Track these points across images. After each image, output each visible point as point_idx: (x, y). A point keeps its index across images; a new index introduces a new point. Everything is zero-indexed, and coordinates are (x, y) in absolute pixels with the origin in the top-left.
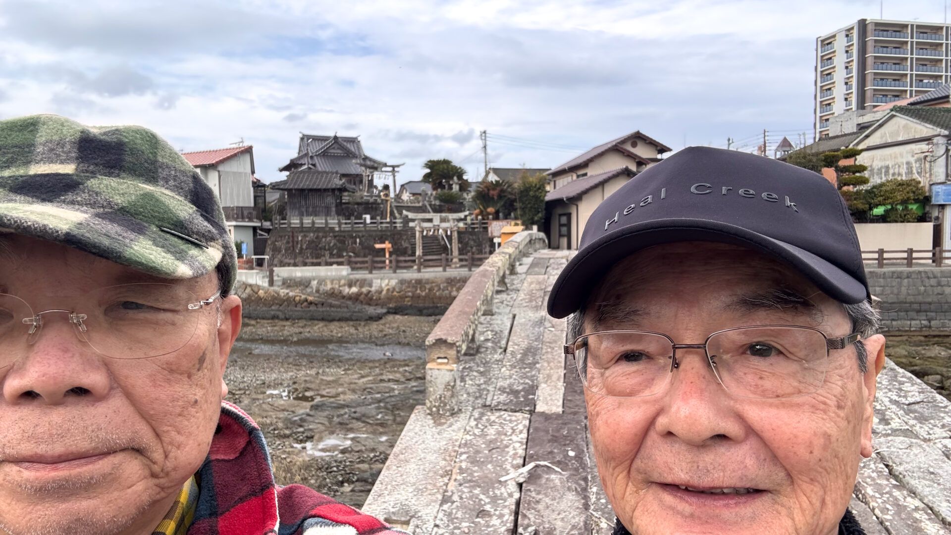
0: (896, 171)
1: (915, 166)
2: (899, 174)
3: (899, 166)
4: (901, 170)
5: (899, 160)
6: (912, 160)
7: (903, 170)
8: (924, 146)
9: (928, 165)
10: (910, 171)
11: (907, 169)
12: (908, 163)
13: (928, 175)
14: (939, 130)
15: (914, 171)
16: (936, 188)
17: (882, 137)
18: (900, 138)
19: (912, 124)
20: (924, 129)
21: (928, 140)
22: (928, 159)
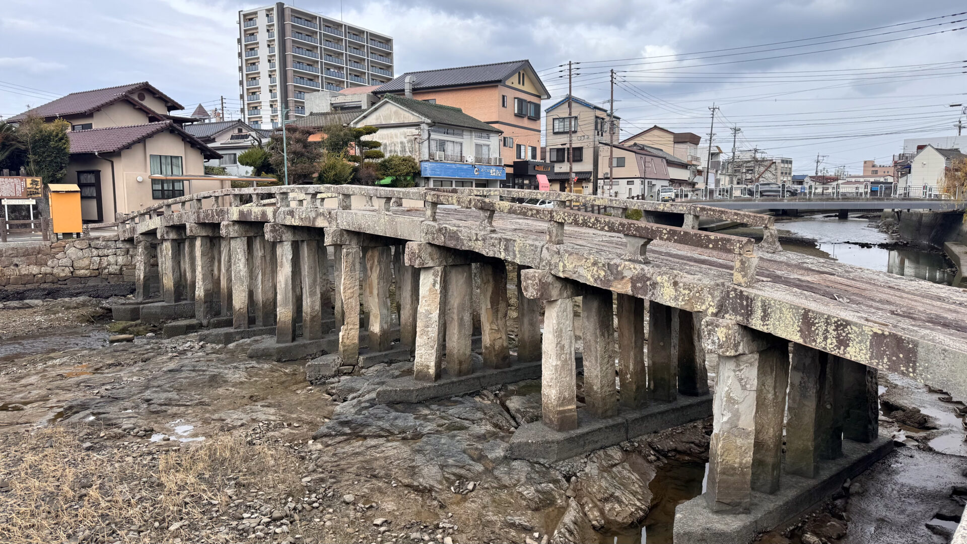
0: (393, 148)
1: (408, 146)
2: (395, 151)
3: (395, 145)
4: (396, 148)
5: (395, 140)
6: (405, 140)
7: (398, 149)
8: (414, 131)
9: (417, 146)
10: (404, 150)
11: (402, 147)
12: (402, 143)
13: (417, 154)
14: (423, 118)
15: (407, 150)
16: (424, 165)
17: (377, 119)
18: (393, 121)
19: (401, 111)
20: (410, 117)
21: (416, 125)
22: (418, 140)
